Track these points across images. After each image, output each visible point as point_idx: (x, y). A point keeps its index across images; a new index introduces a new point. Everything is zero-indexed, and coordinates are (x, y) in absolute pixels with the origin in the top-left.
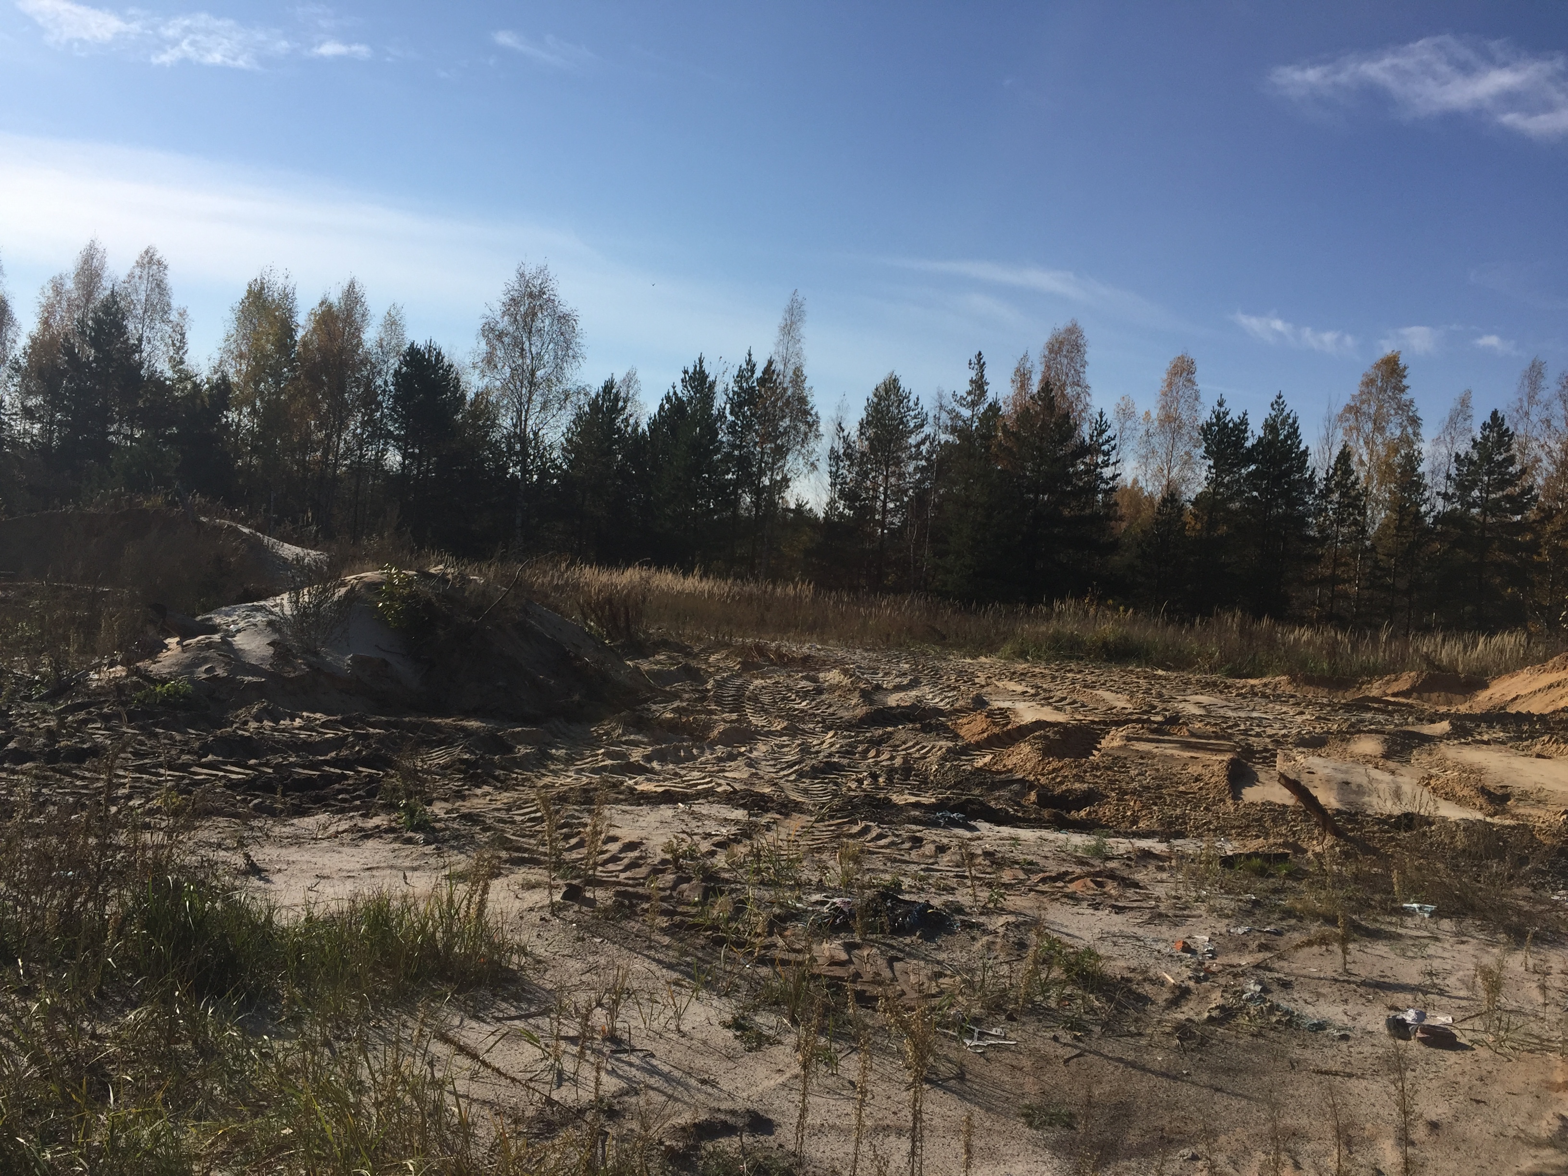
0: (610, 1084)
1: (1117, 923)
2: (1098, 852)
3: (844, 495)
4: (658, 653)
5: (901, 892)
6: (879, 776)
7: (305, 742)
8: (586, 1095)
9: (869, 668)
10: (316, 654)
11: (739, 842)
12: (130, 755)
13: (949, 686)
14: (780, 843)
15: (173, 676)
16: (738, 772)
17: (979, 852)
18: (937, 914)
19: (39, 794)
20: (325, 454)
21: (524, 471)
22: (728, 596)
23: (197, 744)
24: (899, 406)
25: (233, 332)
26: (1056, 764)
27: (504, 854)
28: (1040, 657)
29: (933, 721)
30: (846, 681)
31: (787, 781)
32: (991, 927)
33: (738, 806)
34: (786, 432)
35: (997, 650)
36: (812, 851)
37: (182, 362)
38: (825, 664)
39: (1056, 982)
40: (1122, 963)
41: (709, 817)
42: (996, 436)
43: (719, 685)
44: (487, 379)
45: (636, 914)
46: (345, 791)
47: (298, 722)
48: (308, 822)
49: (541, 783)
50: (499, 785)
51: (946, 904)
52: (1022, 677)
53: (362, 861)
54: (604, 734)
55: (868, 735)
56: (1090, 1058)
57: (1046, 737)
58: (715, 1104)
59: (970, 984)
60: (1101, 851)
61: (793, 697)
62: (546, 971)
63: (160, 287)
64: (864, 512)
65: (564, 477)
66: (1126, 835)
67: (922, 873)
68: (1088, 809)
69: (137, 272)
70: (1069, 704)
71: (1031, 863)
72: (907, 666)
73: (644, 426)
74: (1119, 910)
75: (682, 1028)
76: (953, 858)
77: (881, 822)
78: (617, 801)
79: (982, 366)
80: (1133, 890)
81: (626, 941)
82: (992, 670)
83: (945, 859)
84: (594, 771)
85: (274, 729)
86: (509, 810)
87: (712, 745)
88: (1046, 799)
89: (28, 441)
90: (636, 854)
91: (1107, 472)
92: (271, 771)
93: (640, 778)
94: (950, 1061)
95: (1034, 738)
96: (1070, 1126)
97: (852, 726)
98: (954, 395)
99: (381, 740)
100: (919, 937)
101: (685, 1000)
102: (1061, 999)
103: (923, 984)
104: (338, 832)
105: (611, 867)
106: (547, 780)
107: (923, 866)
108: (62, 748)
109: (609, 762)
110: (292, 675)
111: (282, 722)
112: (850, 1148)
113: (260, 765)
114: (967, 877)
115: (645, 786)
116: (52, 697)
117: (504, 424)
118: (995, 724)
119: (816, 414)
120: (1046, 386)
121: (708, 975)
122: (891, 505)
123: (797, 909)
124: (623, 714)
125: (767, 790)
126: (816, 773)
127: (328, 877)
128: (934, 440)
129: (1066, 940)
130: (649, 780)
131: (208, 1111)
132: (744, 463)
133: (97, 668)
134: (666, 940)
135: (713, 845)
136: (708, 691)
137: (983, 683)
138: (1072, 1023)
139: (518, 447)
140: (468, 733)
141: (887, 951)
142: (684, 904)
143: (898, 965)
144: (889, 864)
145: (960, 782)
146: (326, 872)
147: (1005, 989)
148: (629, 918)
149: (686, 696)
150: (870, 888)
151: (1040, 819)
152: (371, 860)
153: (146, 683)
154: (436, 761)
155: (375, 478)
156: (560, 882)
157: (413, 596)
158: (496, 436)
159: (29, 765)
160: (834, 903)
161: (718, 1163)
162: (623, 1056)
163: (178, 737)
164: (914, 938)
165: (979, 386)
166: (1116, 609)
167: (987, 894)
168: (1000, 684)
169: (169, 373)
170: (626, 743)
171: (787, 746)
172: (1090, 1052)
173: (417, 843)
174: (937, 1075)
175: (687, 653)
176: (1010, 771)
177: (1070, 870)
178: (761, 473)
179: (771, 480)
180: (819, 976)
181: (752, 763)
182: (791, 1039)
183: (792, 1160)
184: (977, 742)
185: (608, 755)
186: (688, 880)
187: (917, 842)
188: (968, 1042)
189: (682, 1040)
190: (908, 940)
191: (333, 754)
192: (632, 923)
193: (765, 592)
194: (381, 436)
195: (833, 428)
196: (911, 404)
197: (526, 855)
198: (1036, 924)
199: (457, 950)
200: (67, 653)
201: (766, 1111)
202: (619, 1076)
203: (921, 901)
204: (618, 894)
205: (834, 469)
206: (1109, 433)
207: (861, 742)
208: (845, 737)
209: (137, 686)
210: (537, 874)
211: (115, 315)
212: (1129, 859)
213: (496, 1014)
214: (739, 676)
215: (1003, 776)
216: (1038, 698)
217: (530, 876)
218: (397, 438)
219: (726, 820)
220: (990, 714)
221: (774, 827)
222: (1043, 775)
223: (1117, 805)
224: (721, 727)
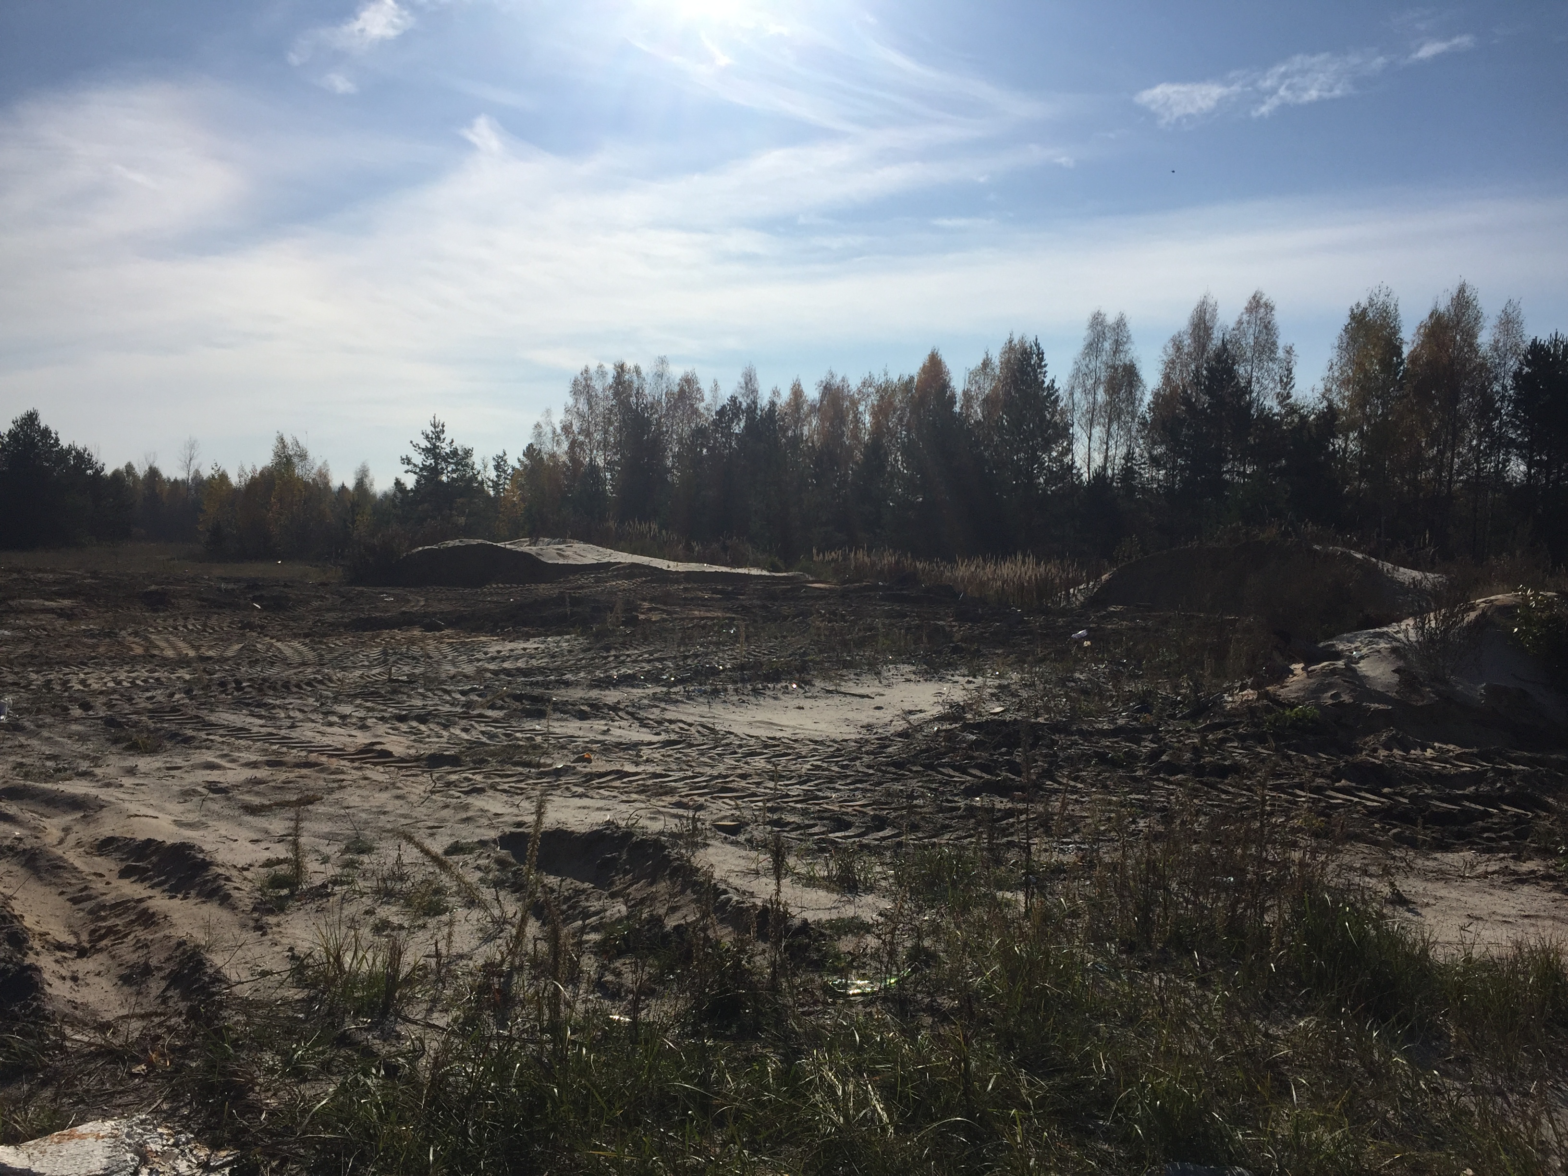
7: (1439, 774)
10: (1445, 682)
12: (1266, 775)
15: (1300, 701)
19: (1192, 804)
20: (1439, 472)
23: (1330, 769)
37: (1289, 396)
46: (1489, 830)
47: (1429, 753)
48: (1453, 858)
53: (1519, 907)
63: (1268, 328)
69: (1245, 318)
85: (1405, 759)
89: (1156, 486)
92: (1406, 801)
99: (1525, 777)
104: (1487, 873)
108: (1207, 763)
110: (1420, 704)
111: (1413, 752)
113: (1396, 794)
116: (1194, 716)
127: (1481, 919)
133: (1230, 690)
152: (1528, 907)
153: (1276, 707)
155: (1496, 492)
157: (1555, 619)
159: (1180, 777)
163: (1310, 760)
169: (1277, 409)
191: (1472, 789)
194: (1501, 446)
200: (1202, 676)
209: (1268, 710)
211: (1227, 362)
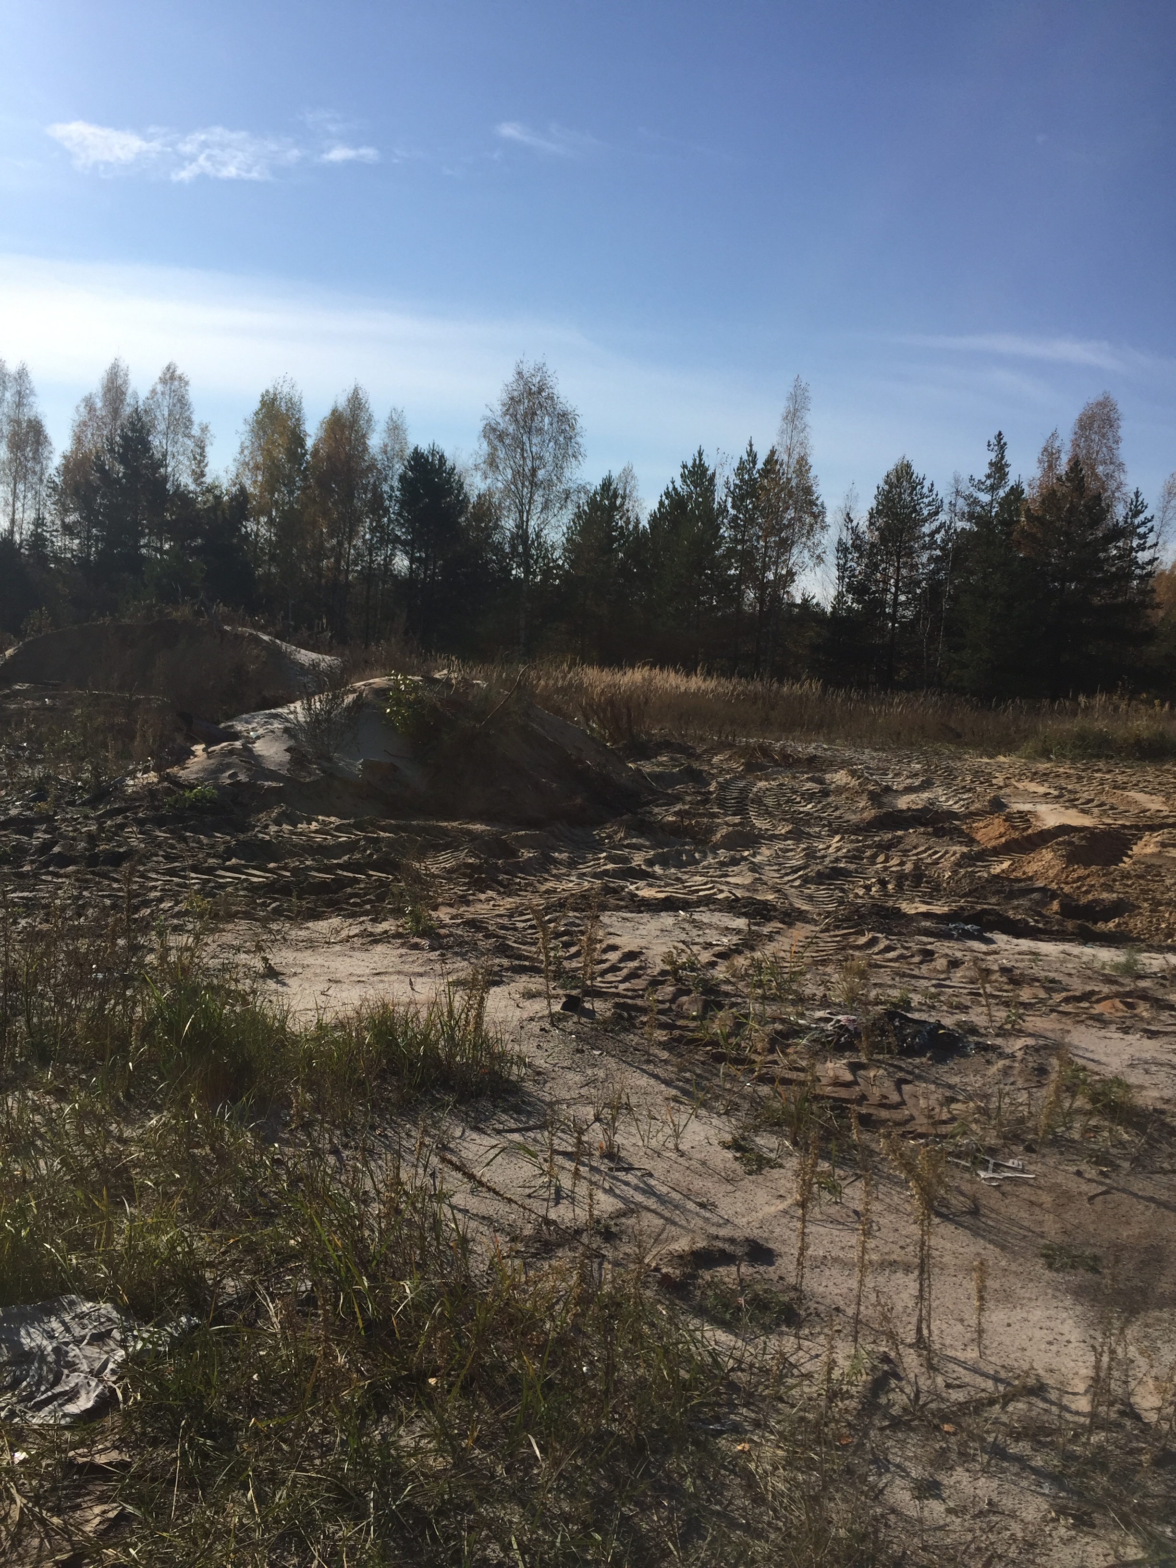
0: (606, 1204)
1: (1149, 1048)
2: (1129, 970)
3: (852, 589)
4: (661, 755)
5: (909, 1009)
6: (888, 882)
7: (320, 845)
8: (582, 1215)
9: (878, 769)
10: (329, 759)
11: (740, 953)
12: (161, 859)
13: (964, 787)
14: (782, 954)
15: (200, 781)
16: (740, 878)
17: (996, 968)
18: (950, 1035)
19: (80, 896)
20: (338, 562)
21: (527, 572)
22: (732, 694)
23: (222, 848)
24: (911, 493)
25: (248, 443)
26: (1081, 872)
27: (505, 962)
28: (1064, 756)
29: (947, 825)
30: (854, 783)
31: (792, 887)
32: (1008, 1051)
33: (740, 915)
34: (790, 525)
35: (1017, 749)
36: (816, 963)
37: (203, 474)
38: (832, 765)
39: (1079, 1111)
40: (1156, 1094)
41: (710, 926)
42: (1018, 521)
43: (722, 787)
44: (489, 481)
45: (635, 1027)
46: (356, 895)
47: (314, 826)
48: (322, 926)
49: (543, 888)
50: (502, 890)
51: (959, 1024)
52: (1043, 777)
53: (372, 966)
54: (606, 838)
55: (876, 839)
56: (1117, 1196)
57: (1071, 843)
58: (713, 1230)
59: (984, 1111)
60: (1132, 968)
61: (798, 799)
62: (546, 1082)
63: (181, 403)
64: (874, 607)
65: (566, 577)
66: (1161, 949)
67: (933, 990)
68: (1117, 920)
69: (160, 388)
70: (1097, 806)
71: (1053, 981)
72: (918, 766)
73: (644, 523)
74: (1152, 1035)
75: (681, 1147)
76: (968, 973)
77: (889, 932)
78: (618, 908)
79: (1002, 447)
80: (1167, 1013)
81: (625, 1054)
82: (1011, 770)
83: (958, 974)
84: (595, 876)
85: (292, 833)
86: (511, 916)
87: (714, 849)
88: (1070, 909)
89: (69, 556)
90: (635, 964)
91: (1143, 556)
92: (288, 874)
93: (641, 884)
94: (962, 1194)
95: (1058, 844)
96: (1094, 1270)
97: (861, 829)
98: (972, 479)
99: (390, 843)
100: (929, 1059)
101: (685, 1117)
102: (1086, 1130)
103: (933, 1109)
104: (349, 937)
105: (609, 977)
106: (549, 885)
107: (934, 982)
108: (101, 852)
109: (610, 866)
110: (308, 780)
111: (299, 826)
112: (854, 1284)
113: (280, 868)
114: (979, 995)
115: (647, 893)
116: (92, 803)
117: (508, 526)
118: (1015, 828)
119: (822, 505)
120: (1075, 465)
121: (708, 1092)
122: (902, 598)
123: (800, 1025)
124: (625, 817)
125: (770, 897)
126: (821, 878)
127: (340, 982)
128: (949, 528)
129: (1091, 1066)
130: (650, 885)
131: (223, 1218)
132: (746, 558)
133: (132, 774)
134: (665, 1055)
135: (714, 955)
136: (711, 793)
137: (1001, 784)
138: (1097, 1157)
139: (520, 549)
140: (474, 837)
141: (895, 1073)
142: (683, 1018)
143: (906, 1088)
144: (897, 979)
145: (976, 890)
146: (338, 976)
147: (1023, 1117)
148: (628, 1030)
149: (688, 798)
150: (877, 1004)
151: (1063, 931)
152: (379, 965)
153: (175, 789)
154: (442, 865)
155: (385, 582)
156: (561, 992)
157: (419, 701)
158: (497, 538)
159: (71, 868)
160: (839, 1021)
161: (716, 1294)
162: (621, 1175)
163: (205, 841)
164: (924, 1060)
165: (999, 469)
166: (1150, 703)
167: (1004, 1014)
168: (1020, 785)
169: (192, 487)
170: (628, 846)
171: (791, 850)
172: (1118, 1190)
173: (423, 949)
174: (948, 1208)
175: (691, 754)
176: (1030, 878)
177: (1097, 989)
178: (766, 568)
179: (776, 574)
180: (823, 1097)
181: (755, 868)
182: (793, 1163)
183: (793, 1294)
184: (994, 848)
185: (610, 859)
186: (688, 992)
187: (928, 955)
188: (982, 1174)
189: (680, 1160)
190: (917, 1061)
191: (346, 858)
192: (632, 1036)
193: (770, 690)
194: (389, 541)
195: (841, 518)
196: (925, 490)
197: (527, 963)
198: (1056, 1048)
199: (458, 1058)
200: (106, 759)
201: (767, 1240)
202: (616, 1196)
203: (932, 1020)
204: (617, 1005)
205: (841, 562)
206: (1147, 514)
207: (869, 847)
208: (852, 842)
209: (168, 792)
210: (536, 983)
211: (140, 432)
212: (1164, 978)
213: (496, 1126)
214: (742, 777)
215: (1023, 884)
216: (1061, 800)
217: (530, 985)
218: (404, 543)
219: (727, 928)
220: (1009, 818)
221: (777, 937)
222: (1067, 883)
223: (1150, 916)
224: (724, 831)
